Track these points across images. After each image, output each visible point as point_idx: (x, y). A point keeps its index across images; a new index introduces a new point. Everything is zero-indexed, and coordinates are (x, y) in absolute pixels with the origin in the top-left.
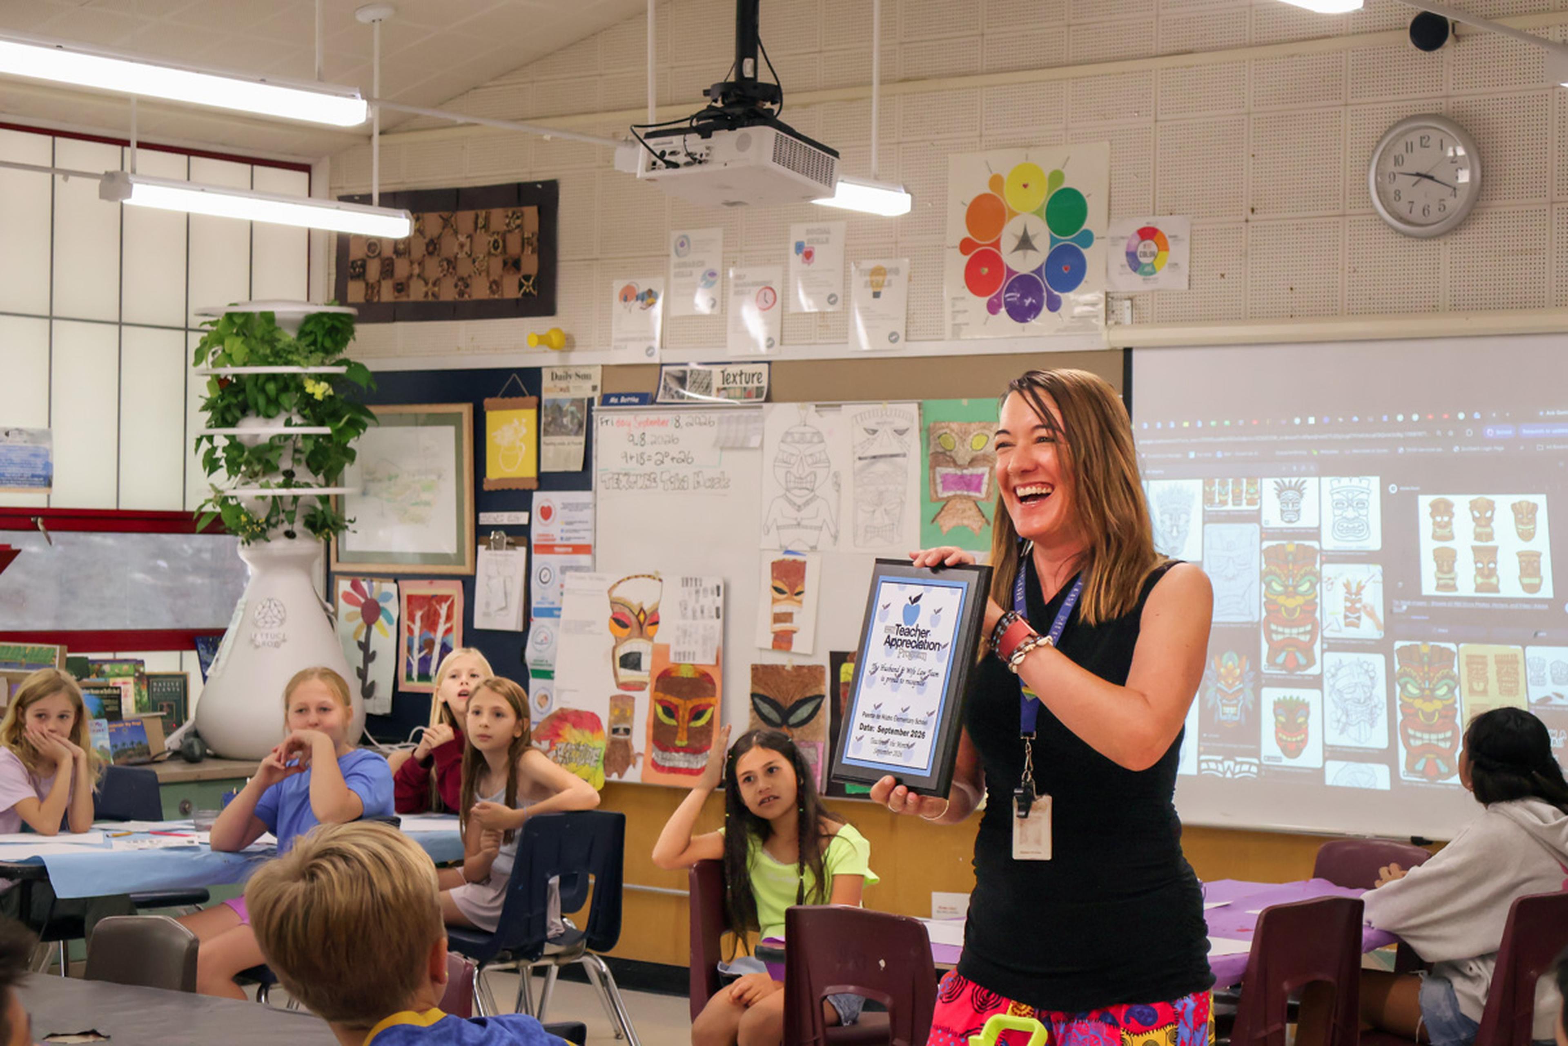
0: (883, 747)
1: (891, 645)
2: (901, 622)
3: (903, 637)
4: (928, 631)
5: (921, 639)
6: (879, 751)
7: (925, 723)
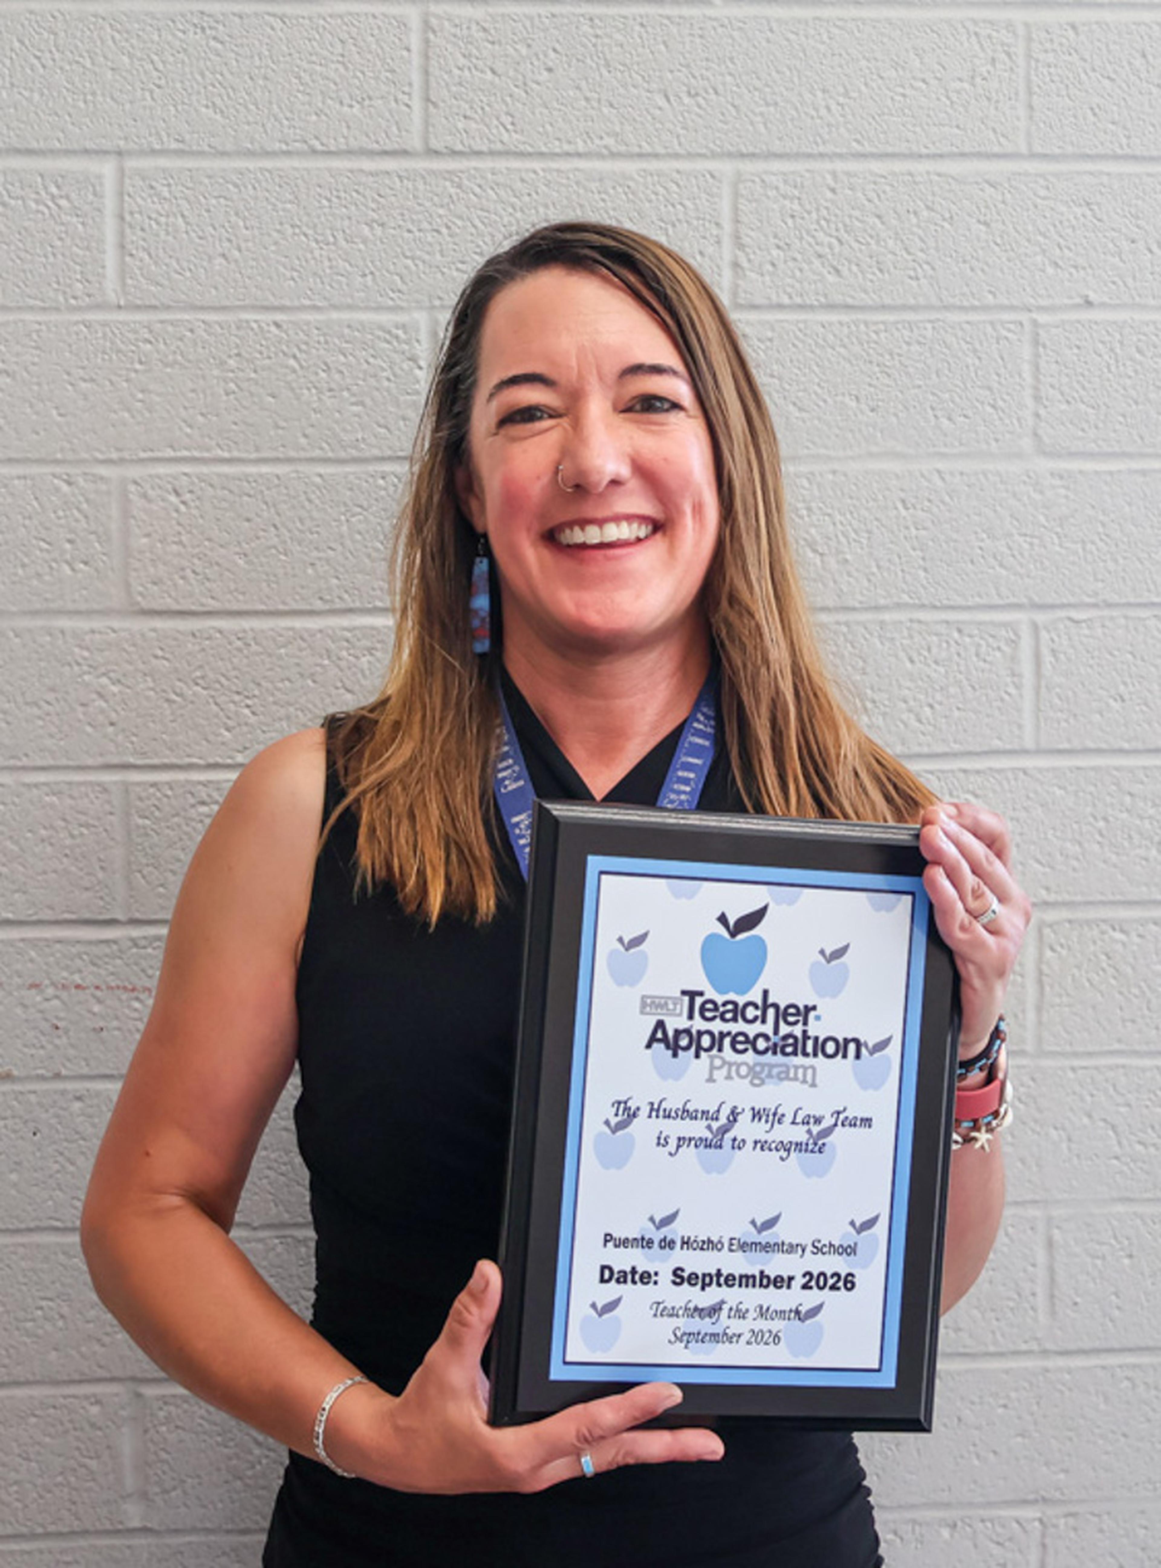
0: (705, 1325)
1: (675, 1049)
2: (699, 982)
3: (717, 1026)
4: (808, 1009)
5: (784, 1029)
6: (688, 1338)
7: (849, 1250)
